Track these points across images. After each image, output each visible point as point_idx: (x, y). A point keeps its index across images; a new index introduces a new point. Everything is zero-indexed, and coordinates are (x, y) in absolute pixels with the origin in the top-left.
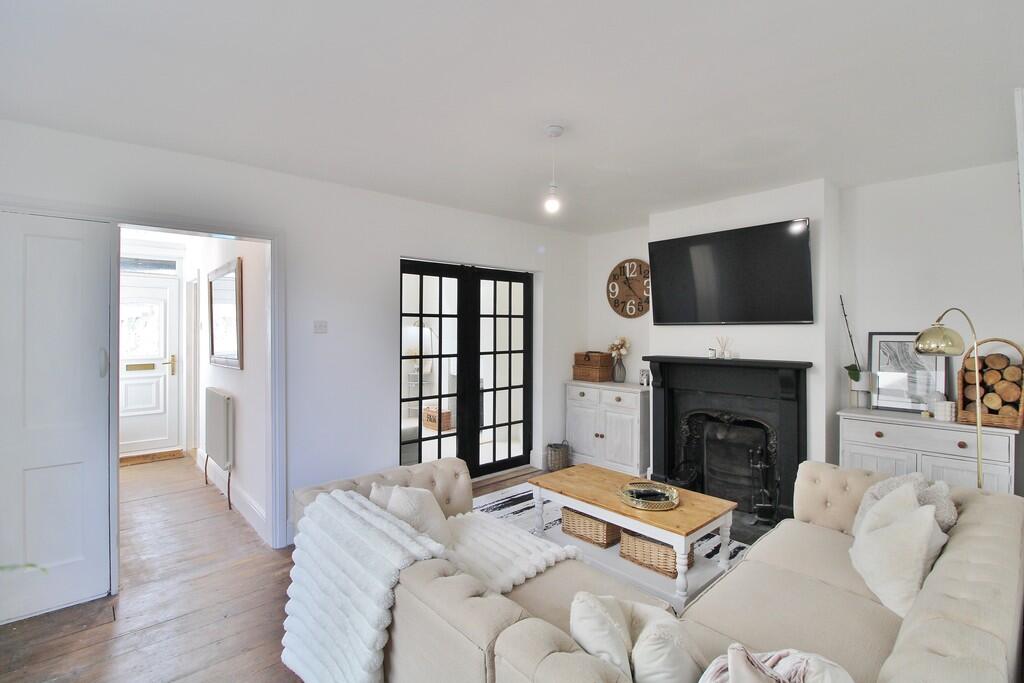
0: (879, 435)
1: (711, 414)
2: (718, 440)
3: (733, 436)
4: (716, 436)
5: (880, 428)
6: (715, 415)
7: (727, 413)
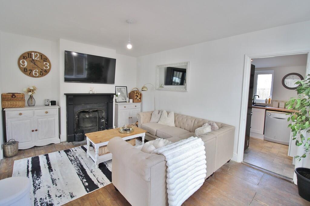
0: (125, 107)
1: (86, 110)
2: (87, 118)
3: (91, 115)
4: (86, 117)
5: (125, 106)
6: (87, 111)
7: (91, 109)
